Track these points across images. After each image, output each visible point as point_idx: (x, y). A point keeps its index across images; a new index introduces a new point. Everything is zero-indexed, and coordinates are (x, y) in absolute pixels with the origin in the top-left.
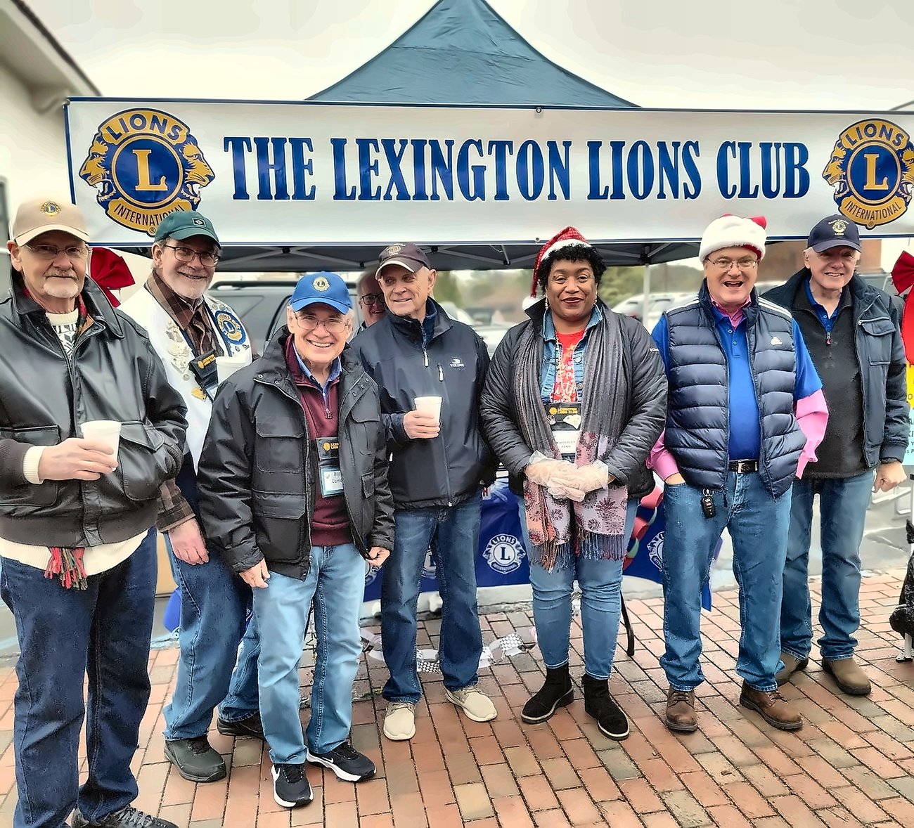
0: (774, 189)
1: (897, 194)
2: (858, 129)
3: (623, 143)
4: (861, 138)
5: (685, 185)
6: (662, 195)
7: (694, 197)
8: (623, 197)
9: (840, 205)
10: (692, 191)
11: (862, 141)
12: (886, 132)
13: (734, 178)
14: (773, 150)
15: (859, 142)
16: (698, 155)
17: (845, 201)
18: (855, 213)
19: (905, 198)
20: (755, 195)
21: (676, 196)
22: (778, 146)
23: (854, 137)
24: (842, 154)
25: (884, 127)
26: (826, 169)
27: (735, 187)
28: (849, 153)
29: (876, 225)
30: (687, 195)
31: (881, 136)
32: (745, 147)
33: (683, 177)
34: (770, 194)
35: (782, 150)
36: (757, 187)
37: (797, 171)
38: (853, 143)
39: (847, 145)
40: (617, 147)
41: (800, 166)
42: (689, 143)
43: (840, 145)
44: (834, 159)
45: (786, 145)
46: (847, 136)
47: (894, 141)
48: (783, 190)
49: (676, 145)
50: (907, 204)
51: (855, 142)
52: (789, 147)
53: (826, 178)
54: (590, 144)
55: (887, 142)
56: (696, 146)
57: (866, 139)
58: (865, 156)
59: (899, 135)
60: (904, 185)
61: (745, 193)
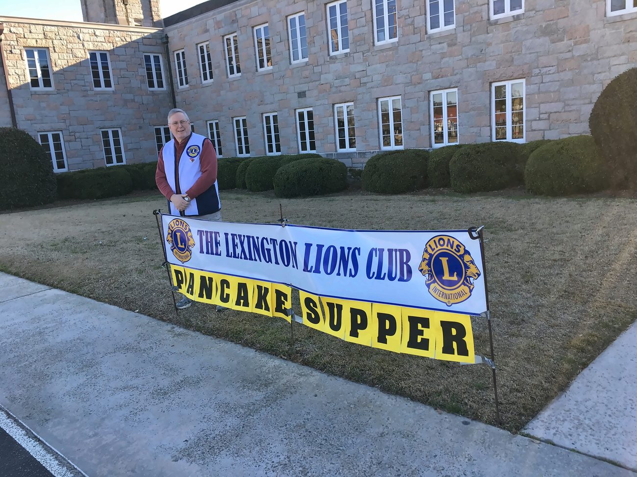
0: (393, 276)
1: (463, 283)
2: (434, 241)
3: (323, 246)
4: (437, 247)
5: (350, 269)
6: (339, 274)
7: (353, 276)
8: (319, 272)
9: (429, 288)
10: (353, 273)
11: (437, 249)
12: (450, 244)
13: (374, 268)
14: (394, 252)
15: (436, 249)
16: (359, 255)
17: (432, 286)
18: (438, 294)
19: (469, 287)
20: (383, 279)
21: (345, 275)
22: (396, 250)
23: (433, 246)
24: (427, 257)
25: (449, 240)
26: (420, 266)
27: (374, 273)
28: (431, 255)
29: (452, 304)
30: (351, 275)
31: (447, 246)
32: (382, 250)
33: (350, 265)
34: (391, 278)
35: (398, 253)
36: (385, 274)
37: (405, 266)
38: (433, 250)
39: (430, 250)
40: (320, 247)
41: (406, 263)
42: (356, 248)
43: (426, 251)
44: (424, 259)
45: (400, 250)
46: (430, 245)
47: (455, 250)
48: (398, 277)
49: (349, 249)
50: (471, 291)
51: (434, 249)
52: (401, 251)
53: (421, 271)
54: (306, 244)
55: (451, 250)
56: (359, 250)
57: (439, 247)
58: (440, 258)
59: (458, 246)
60: (468, 278)
61: (379, 277)
